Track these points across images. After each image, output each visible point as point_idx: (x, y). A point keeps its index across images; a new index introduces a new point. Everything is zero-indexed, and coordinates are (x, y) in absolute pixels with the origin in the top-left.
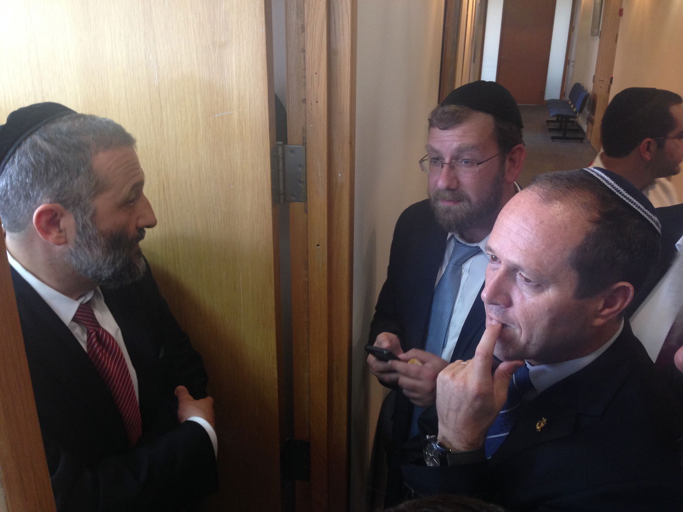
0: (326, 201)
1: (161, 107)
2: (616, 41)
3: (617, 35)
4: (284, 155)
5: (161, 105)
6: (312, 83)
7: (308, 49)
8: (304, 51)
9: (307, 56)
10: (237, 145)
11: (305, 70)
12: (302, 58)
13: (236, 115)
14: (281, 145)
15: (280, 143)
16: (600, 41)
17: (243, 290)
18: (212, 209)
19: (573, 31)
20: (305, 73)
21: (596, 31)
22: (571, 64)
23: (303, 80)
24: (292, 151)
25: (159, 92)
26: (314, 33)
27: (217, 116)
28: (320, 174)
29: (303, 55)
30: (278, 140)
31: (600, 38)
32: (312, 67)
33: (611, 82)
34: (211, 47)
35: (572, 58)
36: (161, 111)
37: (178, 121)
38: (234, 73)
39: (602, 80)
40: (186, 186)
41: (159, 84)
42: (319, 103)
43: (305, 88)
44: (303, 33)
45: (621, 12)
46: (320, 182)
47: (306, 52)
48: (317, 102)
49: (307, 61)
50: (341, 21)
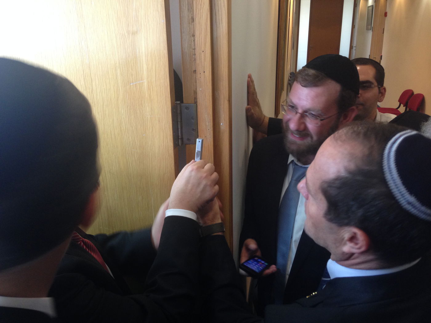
0: (212, 143)
1: (91, 79)
2: (383, 33)
3: (384, 29)
4: (181, 111)
5: (91, 77)
6: (200, 59)
7: (197, 34)
8: (194, 36)
9: (196, 39)
10: (147, 104)
11: (195, 49)
12: (193, 41)
13: (145, 84)
14: (179, 104)
15: (179, 102)
16: (372, 33)
17: (154, 208)
18: (130, 151)
19: (354, 28)
20: (195, 52)
21: (370, 27)
22: (354, 48)
23: (194, 57)
24: (187, 108)
25: (90, 67)
26: (201, 22)
27: (132, 84)
28: (207, 124)
29: (193, 39)
30: (176, 100)
31: (372, 31)
32: (200, 47)
33: (381, 59)
34: (126, 34)
35: (355, 44)
36: (92, 82)
37: (104, 89)
38: (144, 53)
39: (375, 58)
40: (111, 136)
41: (89, 63)
42: (206, 73)
43: (195, 62)
44: (193, 23)
45: (386, 14)
46: (208, 130)
47: (195, 36)
48: (204, 72)
49: (196, 42)
50: (220, 13)
